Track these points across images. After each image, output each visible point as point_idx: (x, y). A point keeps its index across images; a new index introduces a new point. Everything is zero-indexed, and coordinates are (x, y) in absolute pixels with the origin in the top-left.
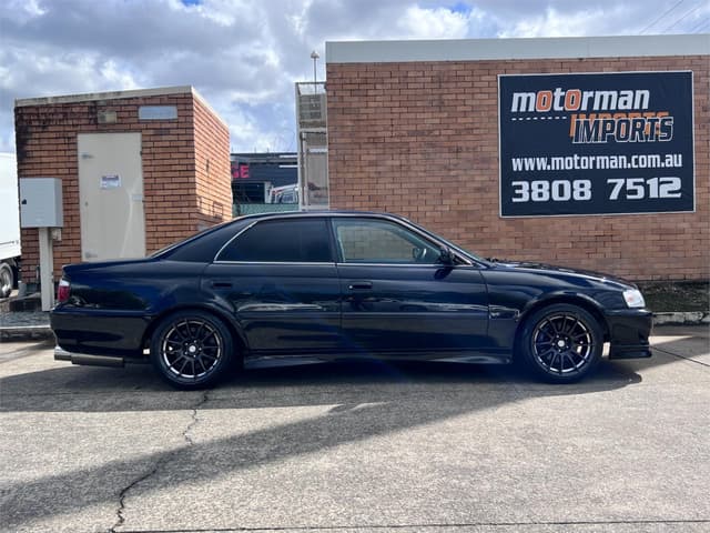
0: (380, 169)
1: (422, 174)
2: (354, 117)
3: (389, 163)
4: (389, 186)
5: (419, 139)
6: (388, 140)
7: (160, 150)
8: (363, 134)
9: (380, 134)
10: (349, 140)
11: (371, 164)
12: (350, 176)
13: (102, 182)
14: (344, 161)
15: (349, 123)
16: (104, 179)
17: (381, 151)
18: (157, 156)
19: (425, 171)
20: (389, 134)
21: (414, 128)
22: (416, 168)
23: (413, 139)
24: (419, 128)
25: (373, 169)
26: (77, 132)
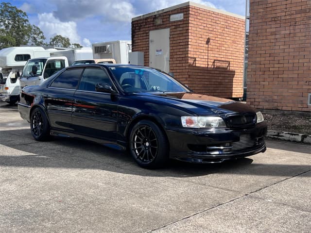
0: (277, 36)
1: (303, 38)
2: (264, 6)
3: (283, 32)
4: (282, 47)
5: (303, 15)
6: (283, 18)
7: (176, 36)
8: (269, 16)
9: (278, 15)
10: (261, 21)
11: (273, 34)
12: (260, 42)
13: (156, 53)
14: (257, 34)
15: (261, 10)
16: (157, 51)
17: (278, 26)
18: (175, 39)
19: (305, 36)
20: (284, 14)
21: (299, 8)
22: (299, 35)
23: (299, 15)
24: (303, 8)
25: (273, 37)
26: (149, 30)
